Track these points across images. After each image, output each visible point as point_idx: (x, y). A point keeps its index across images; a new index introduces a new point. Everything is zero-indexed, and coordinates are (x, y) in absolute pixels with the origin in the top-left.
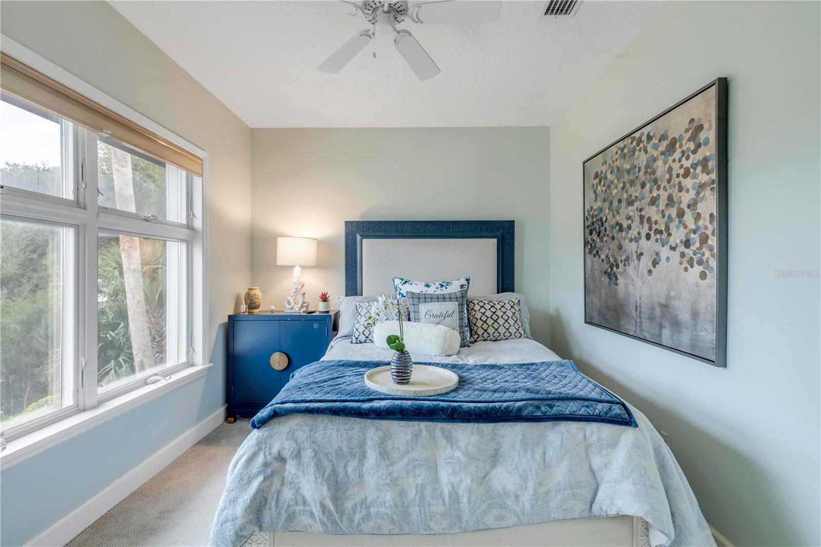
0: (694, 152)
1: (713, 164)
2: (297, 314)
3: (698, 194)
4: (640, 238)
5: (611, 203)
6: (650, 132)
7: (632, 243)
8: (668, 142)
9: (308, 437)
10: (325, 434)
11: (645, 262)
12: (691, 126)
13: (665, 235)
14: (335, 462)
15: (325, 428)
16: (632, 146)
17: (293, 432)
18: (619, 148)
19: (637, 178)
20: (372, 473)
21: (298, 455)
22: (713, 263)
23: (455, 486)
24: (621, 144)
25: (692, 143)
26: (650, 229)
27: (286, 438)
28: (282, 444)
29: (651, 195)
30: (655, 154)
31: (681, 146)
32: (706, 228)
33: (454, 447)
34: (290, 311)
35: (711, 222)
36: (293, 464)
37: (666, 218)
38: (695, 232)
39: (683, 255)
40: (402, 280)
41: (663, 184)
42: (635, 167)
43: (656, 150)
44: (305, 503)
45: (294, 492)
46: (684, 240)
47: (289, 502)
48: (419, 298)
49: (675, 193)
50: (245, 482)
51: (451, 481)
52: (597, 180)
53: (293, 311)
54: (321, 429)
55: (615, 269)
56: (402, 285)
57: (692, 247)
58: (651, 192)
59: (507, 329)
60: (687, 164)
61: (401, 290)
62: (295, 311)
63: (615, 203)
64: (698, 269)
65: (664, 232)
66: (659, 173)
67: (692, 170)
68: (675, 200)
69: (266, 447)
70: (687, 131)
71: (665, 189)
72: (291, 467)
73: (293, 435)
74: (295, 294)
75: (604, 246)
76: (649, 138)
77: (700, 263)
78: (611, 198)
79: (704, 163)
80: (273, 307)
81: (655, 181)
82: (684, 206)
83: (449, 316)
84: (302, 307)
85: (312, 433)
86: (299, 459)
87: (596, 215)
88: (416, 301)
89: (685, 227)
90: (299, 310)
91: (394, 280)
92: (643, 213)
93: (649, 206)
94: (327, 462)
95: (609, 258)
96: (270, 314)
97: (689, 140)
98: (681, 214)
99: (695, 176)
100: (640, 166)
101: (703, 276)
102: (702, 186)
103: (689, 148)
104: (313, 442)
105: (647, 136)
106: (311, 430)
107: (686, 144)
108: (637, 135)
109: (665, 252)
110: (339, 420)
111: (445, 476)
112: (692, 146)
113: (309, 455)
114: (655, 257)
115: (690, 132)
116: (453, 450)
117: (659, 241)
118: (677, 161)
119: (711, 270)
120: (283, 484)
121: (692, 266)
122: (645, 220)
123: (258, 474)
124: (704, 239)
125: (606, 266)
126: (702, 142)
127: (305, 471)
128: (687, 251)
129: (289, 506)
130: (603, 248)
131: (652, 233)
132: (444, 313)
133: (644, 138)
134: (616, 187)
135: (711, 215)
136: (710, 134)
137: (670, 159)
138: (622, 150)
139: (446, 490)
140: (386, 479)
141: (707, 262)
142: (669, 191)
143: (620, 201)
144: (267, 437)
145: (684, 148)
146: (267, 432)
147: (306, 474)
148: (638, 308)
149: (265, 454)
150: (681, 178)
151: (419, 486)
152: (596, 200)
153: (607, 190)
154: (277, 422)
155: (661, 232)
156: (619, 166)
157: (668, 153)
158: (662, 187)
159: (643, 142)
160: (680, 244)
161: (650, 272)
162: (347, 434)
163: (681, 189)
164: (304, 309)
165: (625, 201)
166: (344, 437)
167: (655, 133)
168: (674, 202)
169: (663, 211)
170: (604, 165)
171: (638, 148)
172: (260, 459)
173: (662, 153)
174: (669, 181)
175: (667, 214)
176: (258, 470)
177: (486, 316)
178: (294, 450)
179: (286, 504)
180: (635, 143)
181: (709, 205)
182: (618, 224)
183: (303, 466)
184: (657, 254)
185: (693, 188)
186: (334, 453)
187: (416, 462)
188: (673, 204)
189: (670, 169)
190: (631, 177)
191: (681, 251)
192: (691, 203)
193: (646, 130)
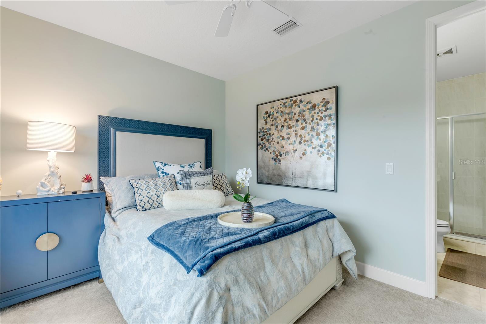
0: (325, 111)
1: (333, 117)
2: (56, 196)
3: (326, 127)
4: (295, 143)
5: (277, 127)
6: (301, 99)
7: (290, 145)
8: (312, 105)
9: (237, 267)
10: (245, 261)
11: (298, 154)
12: (323, 101)
13: (310, 142)
14: (254, 276)
15: (244, 258)
16: (291, 103)
17: (228, 268)
18: (283, 103)
19: (294, 117)
20: (272, 274)
21: (236, 282)
22: (333, 154)
23: (302, 264)
24: (284, 101)
25: (324, 107)
26: (301, 139)
27: (226, 274)
28: (225, 278)
29: (302, 126)
30: (305, 109)
31: (318, 108)
32: (330, 141)
33: (295, 246)
34: (47, 194)
35: (332, 139)
36: (236, 289)
37: (310, 136)
38: (325, 142)
39: (319, 151)
40: (162, 163)
41: (309, 121)
42: (293, 112)
43: (305, 107)
44: (249, 311)
45: (241, 307)
46: (320, 145)
47: (241, 316)
48: (189, 174)
49: (315, 126)
50: (210, 319)
51: (300, 263)
52: (268, 115)
53: (50, 193)
54: (242, 259)
55: (279, 157)
56: (164, 166)
57: (323, 148)
58: (302, 124)
59: (228, 190)
60: (322, 115)
61: (163, 170)
62: (53, 193)
63: (280, 127)
64: (326, 156)
65: (309, 141)
66: (306, 117)
67: (324, 118)
68: (315, 129)
69: (216, 286)
70: (321, 102)
71: (310, 123)
72: (235, 292)
73: (229, 270)
74: (49, 177)
75: (271, 146)
76: (301, 101)
77: (327, 154)
78: (277, 124)
79: (330, 116)
80: (20, 192)
81: (305, 120)
82: (320, 131)
83: (208, 184)
84: (60, 188)
85: (238, 263)
86: (238, 284)
87: (266, 132)
88: (188, 176)
89: (320, 140)
90: (58, 192)
91: (154, 163)
92: (297, 133)
93: (301, 130)
94: (251, 278)
95: (275, 152)
96: (16, 199)
97: (323, 106)
98: (318, 135)
99: (325, 121)
100: (296, 112)
101: (329, 159)
102: (329, 125)
103: (322, 109)
104: (241, 269)
105: (300, 100)
106: (237, 262)
107: (321, 107)
108: (294, 99)
109: (309, 150)
110: (249, 250)
111: (297, 262)
112: (324, 108)
113: (242, 278)
114: (304, 151)
115: (323, 103)
116: (295, 247)
117: (307, 145)
118: (316, 113)
119: (332, 156)
120: (233, 306)
121: (323, 155)
122: (298, 136)
123: (218, 307)
124: (329, 145)
125: (273, 156)
126: (329, 108)
127: (244, 290)
128: (321, 149)
129: (241, 318)
130: (271, 147)
131: (302, 141)
132: (206, 183)
133: (298, 101)
134: (280, 120)
135: (333, 136)
136: (332, 105)
137: (313, 112)
138: (284, 104)
139: (299, 268)
140: (279, 274)
141: (331, 153)
142: (312, 125)
143: (283, 126)
144: (214, 279)
145: (320, 109)
146: (213, 274)
147: (245, 291)
148: (294, 173)
149: (217, 291)
150: (318, 120)
151: (291, 271)
152: (266, 124)
153: (274, 120)
154: (216, 265)
155: (308, 141)
156: (282, 110)
157: (312, 109)
158: (308, 123)
159: (298, 102)
160: (317, 146)
161: (301, 158)
162: (255, 257)
163: (318, 125)
164: (62, 191)
165: (286, 126)
166: (254, 259)
167: (304, 100)
168: (315, 130)
169: (308, 133)
170: (272, 109)
171: (294, 105)
172: (216, 296)
173: (308, 109)
174: (312, 121)
175: (311, 134)
176: (217, 305)
177: (216, 184)
178: (233, 279)
179: (239, 318)
180: (292, 102)
181: (332, 132)
182: (281, 136)
183: (242, 287)
184: (305, 150)
185: (324, 125)
186: (253, 272)
187: (285, 260)
188: (314, 130)
189: (313, 116)
190: (290, 116)
191: (318, 149)
192: (323, 130)
193: (299, 98)
